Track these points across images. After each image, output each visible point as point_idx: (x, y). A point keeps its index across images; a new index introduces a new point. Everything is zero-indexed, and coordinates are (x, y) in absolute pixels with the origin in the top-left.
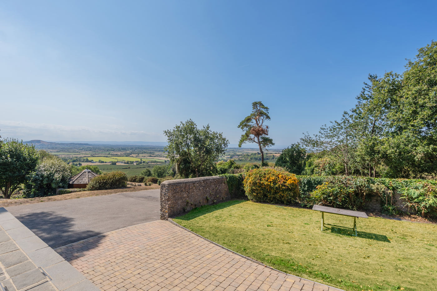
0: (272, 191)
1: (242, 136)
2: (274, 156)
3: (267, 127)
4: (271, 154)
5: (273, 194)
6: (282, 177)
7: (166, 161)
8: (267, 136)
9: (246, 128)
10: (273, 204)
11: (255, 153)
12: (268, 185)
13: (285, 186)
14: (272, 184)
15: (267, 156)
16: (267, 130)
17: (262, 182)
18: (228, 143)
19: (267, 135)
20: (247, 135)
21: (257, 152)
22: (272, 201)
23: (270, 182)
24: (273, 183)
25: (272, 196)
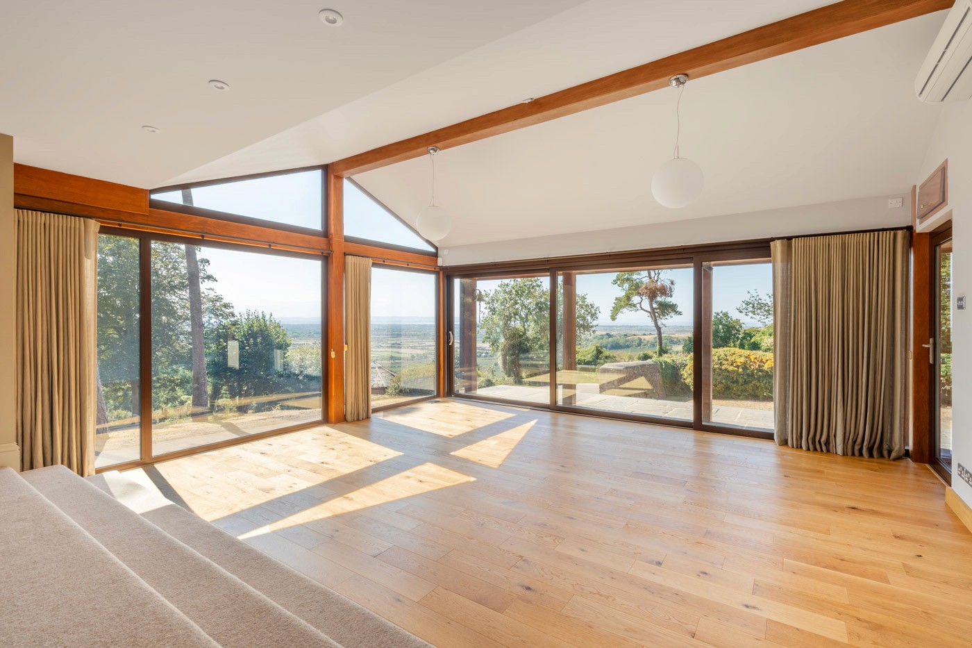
0: (741, 380)
1: (617, 299)
2: (640, 339)
3: (672, 283)
4: (635, 335)
5: (742, 385)
6: (756, 358)
7: (413, 357)
8: (669, 300)
9: (626, 286)
10: (742, 399)
11: (602, 335)
12: (733, 371)
13: (761, 371)
14: (740, 370)
15: (627, 341)
16: (672, 287)
17: (723, 367)
18: (597, 312)
19: (671, 296)
20: (628, 298)
21: (605, 333)
22: (739, 396)
23: (738, 367)
24: (743, 368)
25: (741, 388)
